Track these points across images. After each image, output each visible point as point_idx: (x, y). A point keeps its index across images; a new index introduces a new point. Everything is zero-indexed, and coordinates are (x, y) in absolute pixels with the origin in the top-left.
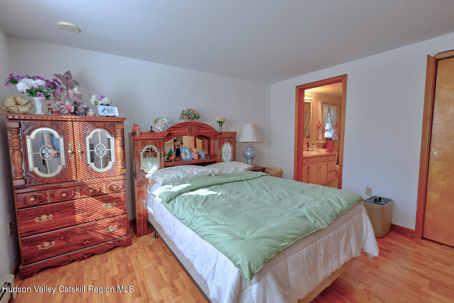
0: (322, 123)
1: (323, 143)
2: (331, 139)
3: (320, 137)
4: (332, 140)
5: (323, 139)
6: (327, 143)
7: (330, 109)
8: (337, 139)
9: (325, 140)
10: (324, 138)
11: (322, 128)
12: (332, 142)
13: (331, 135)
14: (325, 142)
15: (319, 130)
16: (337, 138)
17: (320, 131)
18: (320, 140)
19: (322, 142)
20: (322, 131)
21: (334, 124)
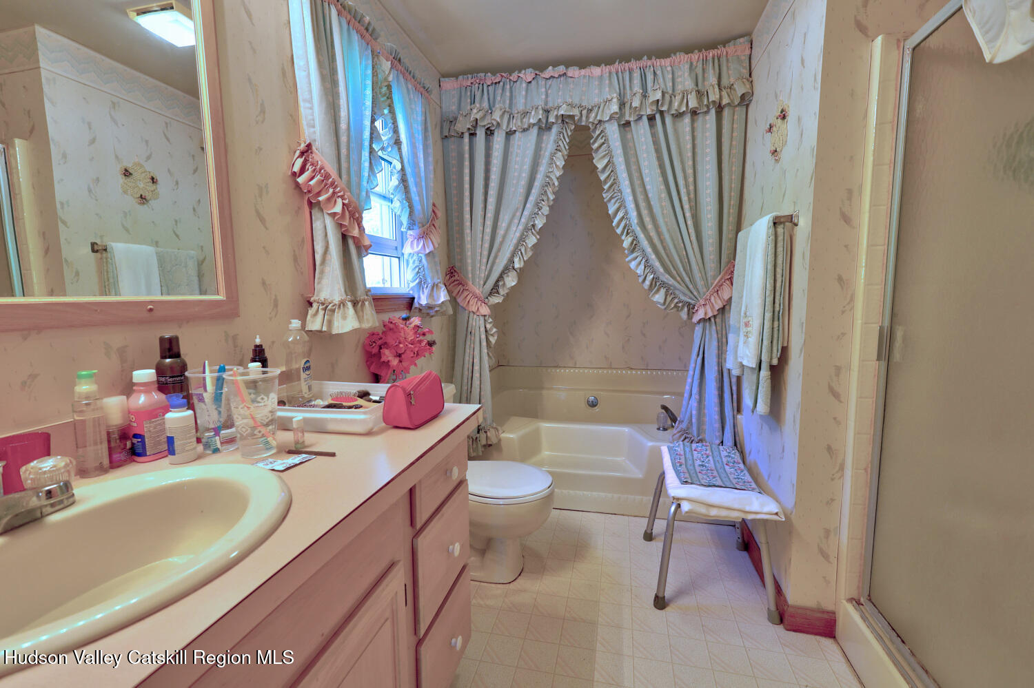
0: (331, 169)
1: (355, 331)
2: (410, 302)
3: (330, 287)
4: (416, 304)
5: (355, 304)
6: (390, 328)
7: (389, 87)
8: (442, 299)
9: (369, 309)
10: (360, 294)
11: (338, 208)
12: (416, 321)
13: (409, 275)
14: (372, 320)
15: (318, 225)
16: (443, 296)
17: (326, 229)
18: (329, 309)
19: (346, 323)
20: (344, 237)
21: (417, 207)
